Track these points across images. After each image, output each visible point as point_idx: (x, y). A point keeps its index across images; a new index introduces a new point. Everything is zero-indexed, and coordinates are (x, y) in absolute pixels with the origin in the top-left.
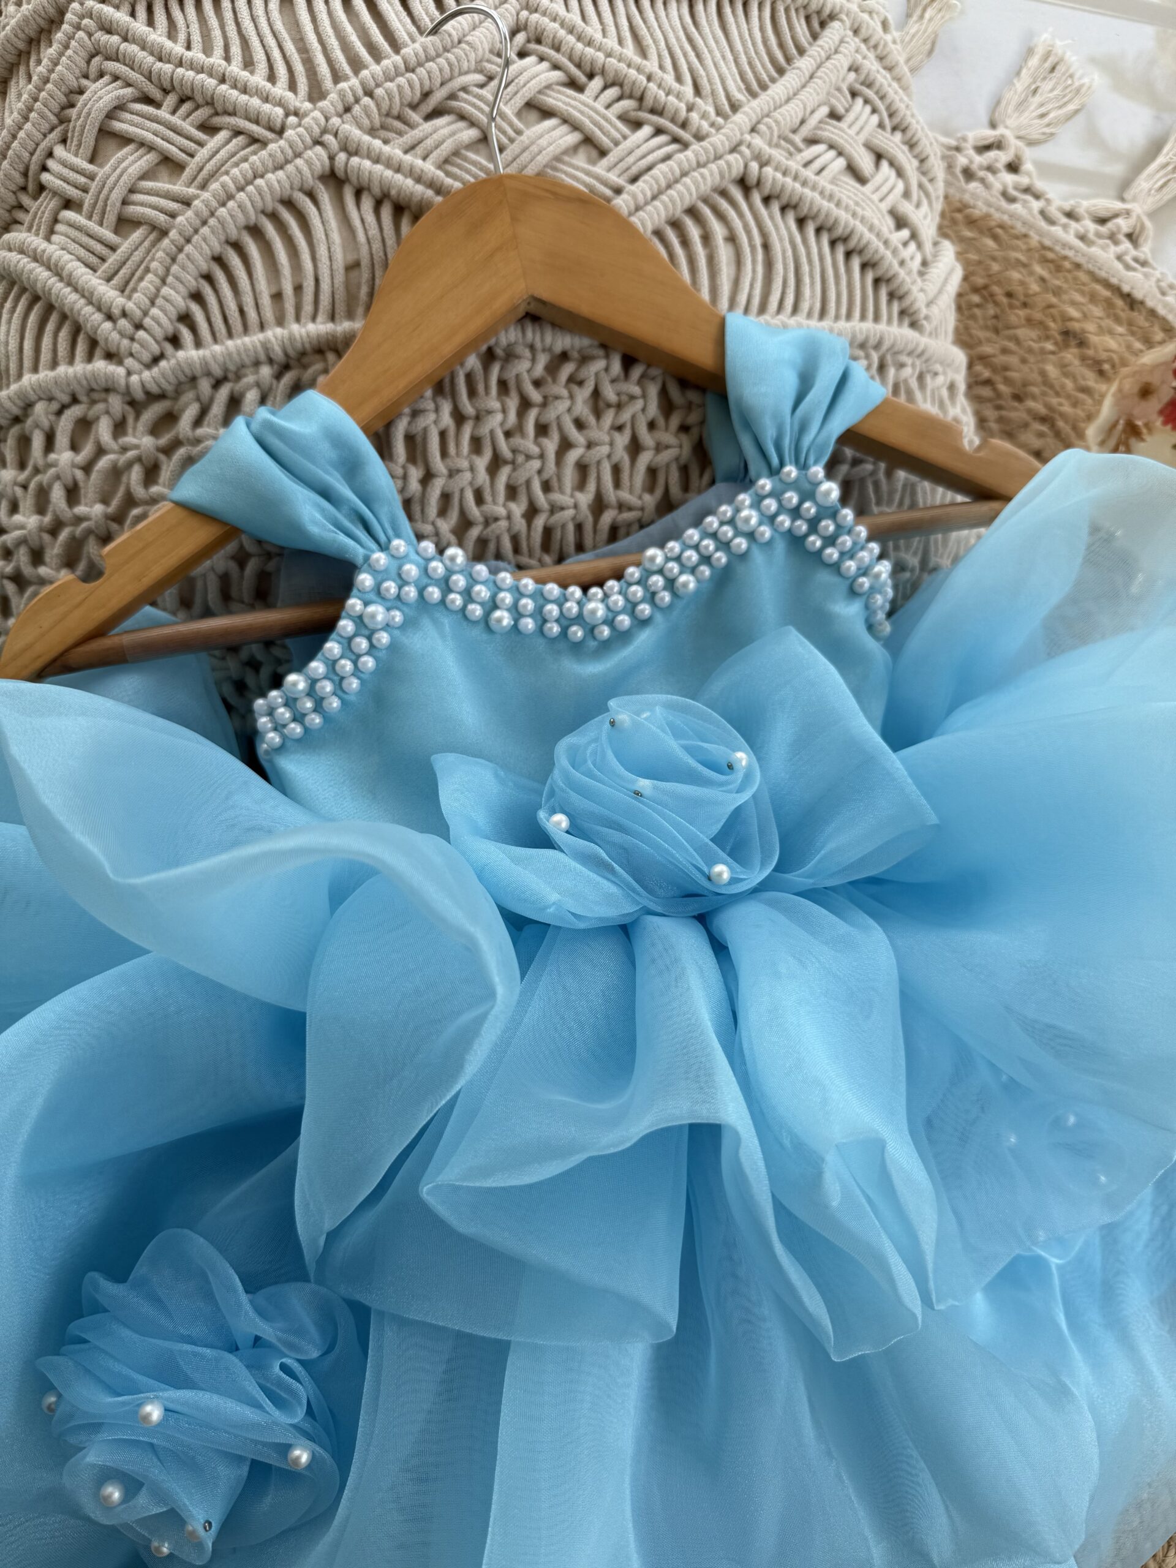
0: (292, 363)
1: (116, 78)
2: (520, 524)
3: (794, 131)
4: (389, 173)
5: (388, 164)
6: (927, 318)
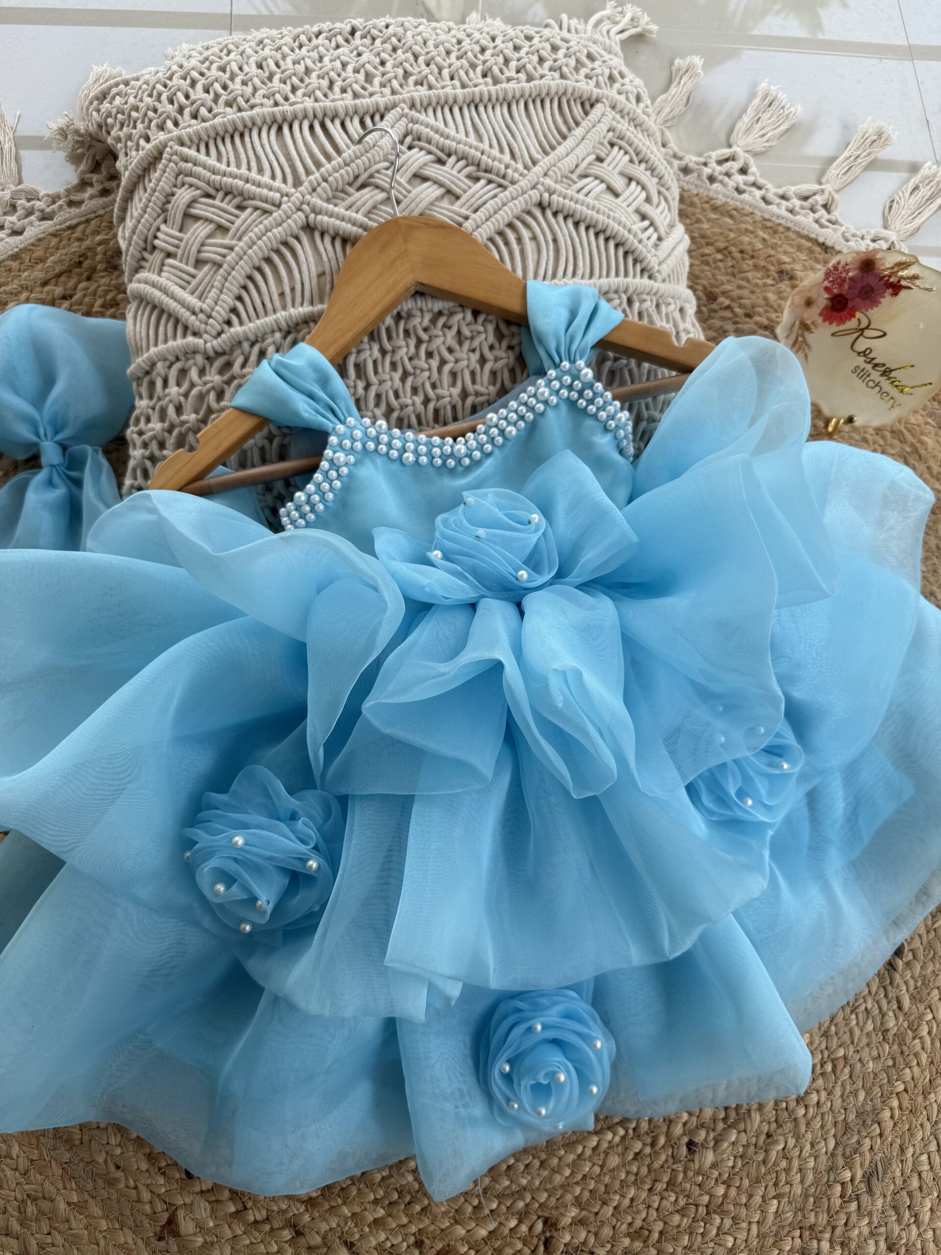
0: (292, 330)
1: (191, 186)
2: (420, 408)
3: (572, 172)
4: (338, 222)
5: (338, 217)
6: (658, 271)
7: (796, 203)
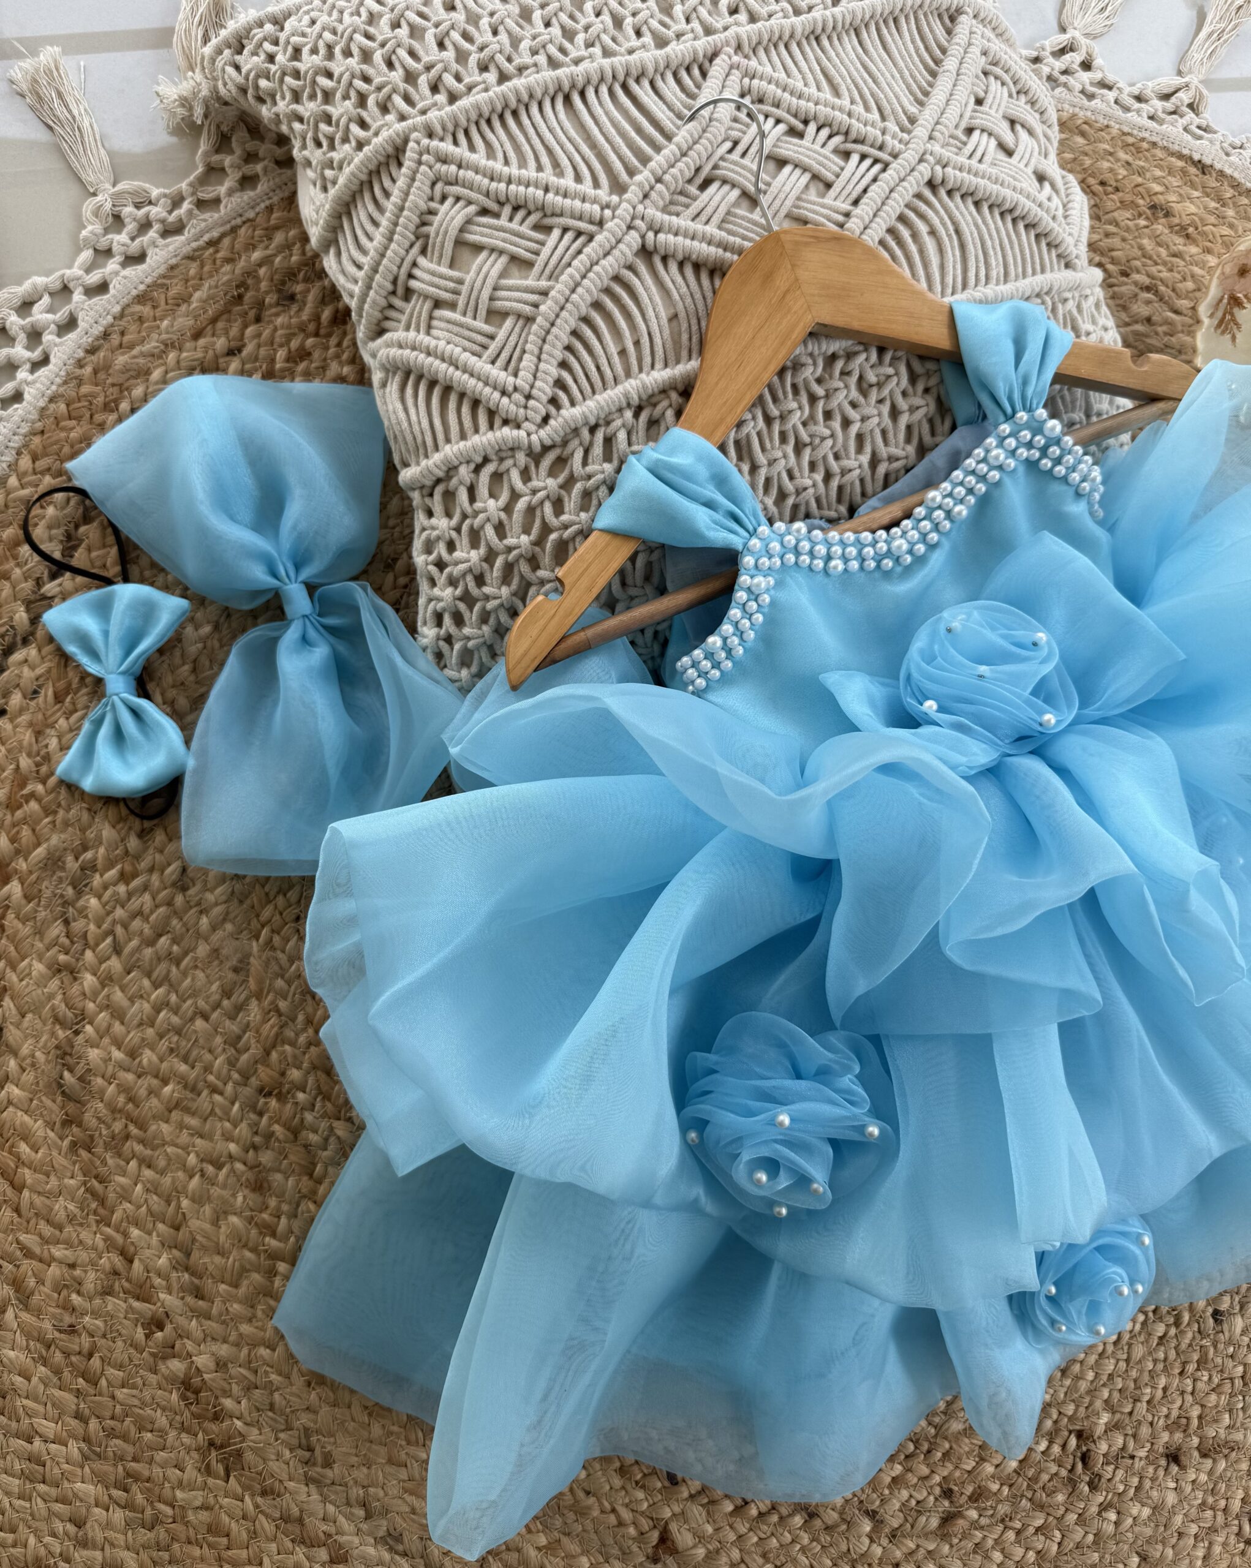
0: (644, 405)
3: (958, 128)
5: (686, 234)
6: (1074, 257)
7: (1159, 105)
